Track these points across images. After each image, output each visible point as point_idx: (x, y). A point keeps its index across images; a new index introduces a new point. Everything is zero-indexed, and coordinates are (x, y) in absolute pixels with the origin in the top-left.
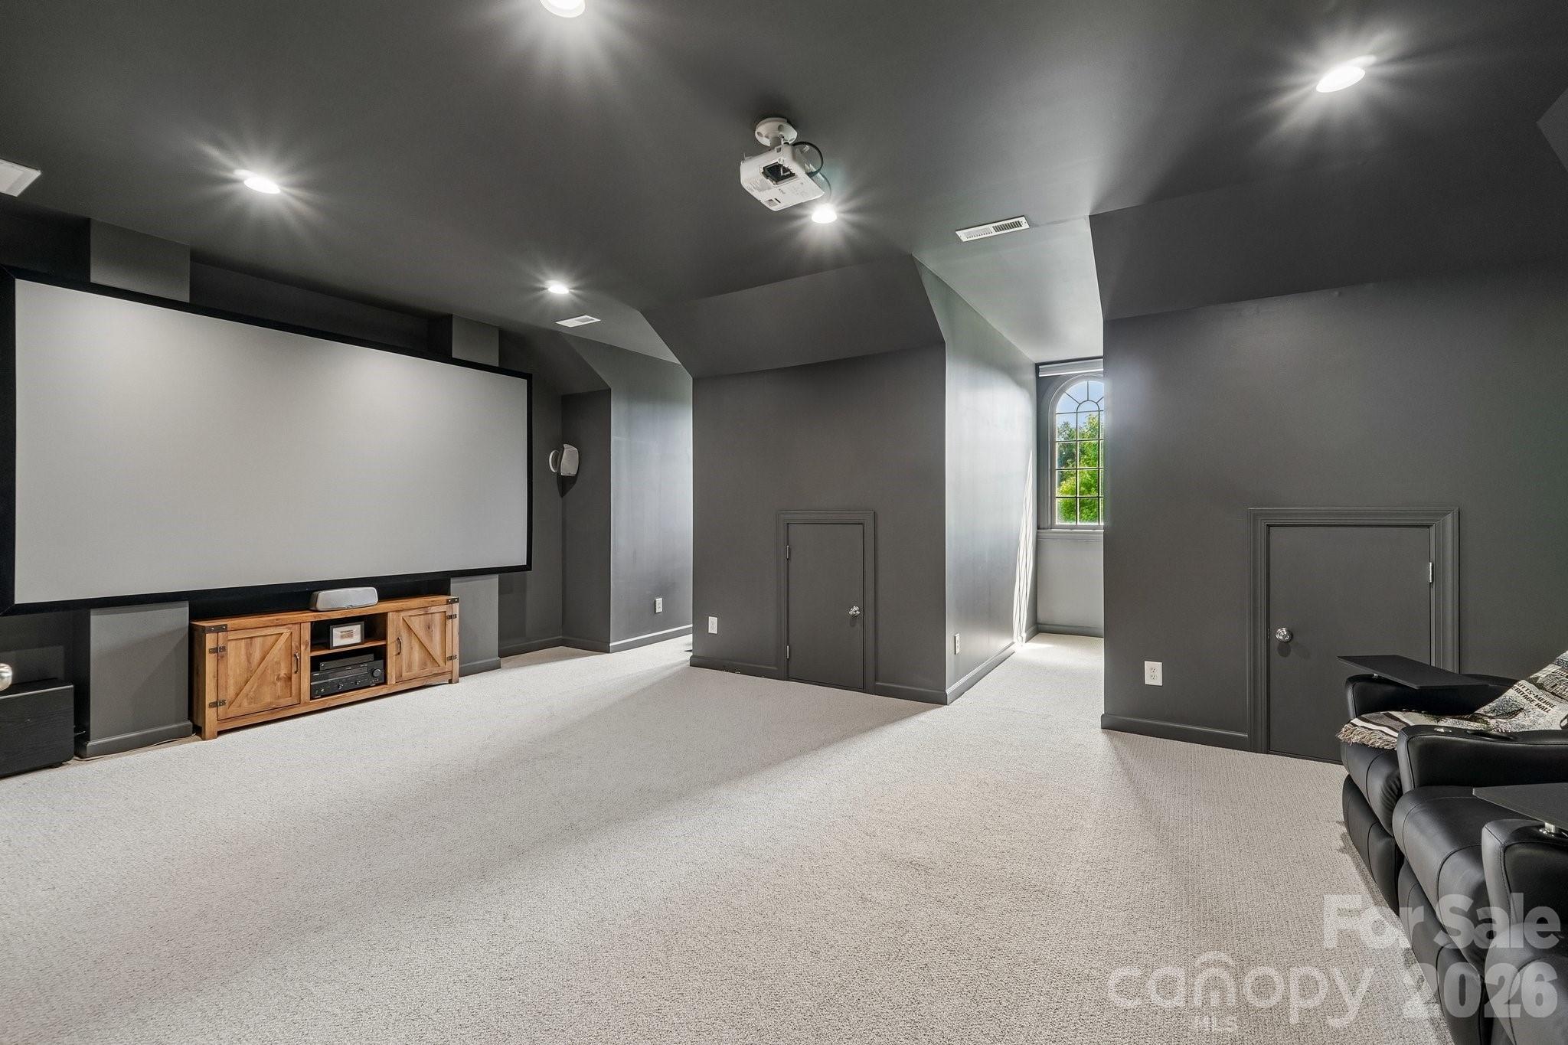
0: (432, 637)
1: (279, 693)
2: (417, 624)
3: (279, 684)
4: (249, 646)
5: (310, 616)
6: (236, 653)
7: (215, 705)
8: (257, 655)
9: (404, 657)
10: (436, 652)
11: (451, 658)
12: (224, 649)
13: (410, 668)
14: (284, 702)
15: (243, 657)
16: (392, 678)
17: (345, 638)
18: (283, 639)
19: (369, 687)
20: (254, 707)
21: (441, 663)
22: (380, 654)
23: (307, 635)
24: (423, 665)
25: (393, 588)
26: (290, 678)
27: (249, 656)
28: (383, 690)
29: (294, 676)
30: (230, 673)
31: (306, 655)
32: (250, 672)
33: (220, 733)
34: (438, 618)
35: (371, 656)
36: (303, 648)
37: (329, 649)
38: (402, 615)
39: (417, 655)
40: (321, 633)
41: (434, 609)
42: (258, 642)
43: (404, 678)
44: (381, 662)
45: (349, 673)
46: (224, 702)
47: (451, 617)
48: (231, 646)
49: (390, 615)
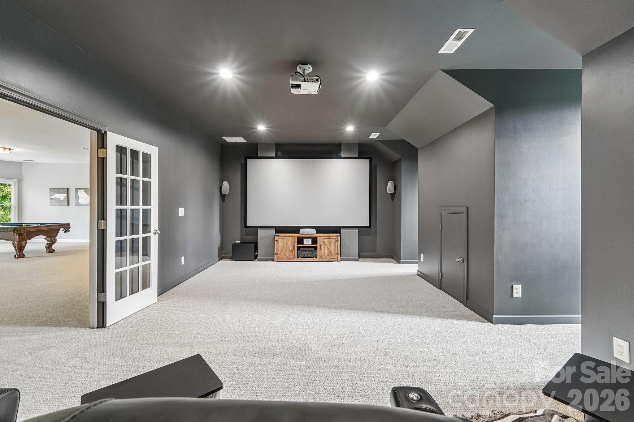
0: (331, 246)
1: (290, 254)
2: (326, 241)
3: (290, 252)
4: (283, 241)
5: (297, 235)
6: (281, 242)
7: (276, 254)
8: (285, 243)
9: (322, 251)
10: (333, 251)
11: (337, 254)
12: (278, 241)
13: (324, 255)
14: (291, 257)
15: (282, 243)
16: (318, 257)
17: (307, 242)
18: (291, 240)
19: (313, 258)
20: (284, 257)
21: (334, 255)
22: (316, 248)
23: (296, 240)
24: (328, 254)
25: (320, 230)
26: (292, 251)
27: (283, 243)
28: (316, 260)
29: (293, 250)
30: (279, 247)
31: (296, 246)
32: (283, 247)
33: (278, 261)
34: (333, 240)
35: (313, 249)
36: (295, 243)
37: (303, 245)
38: (322, 238)
39: (326, 251)
40: (300, 240)
41: (331, 238)
42: (285, 240)
43: (322, 257)
44: (316, 251)
45: (307, 253)
46: (278, 254)
47: (337, 241)
48: (280, 240)
49: (318, 237)
